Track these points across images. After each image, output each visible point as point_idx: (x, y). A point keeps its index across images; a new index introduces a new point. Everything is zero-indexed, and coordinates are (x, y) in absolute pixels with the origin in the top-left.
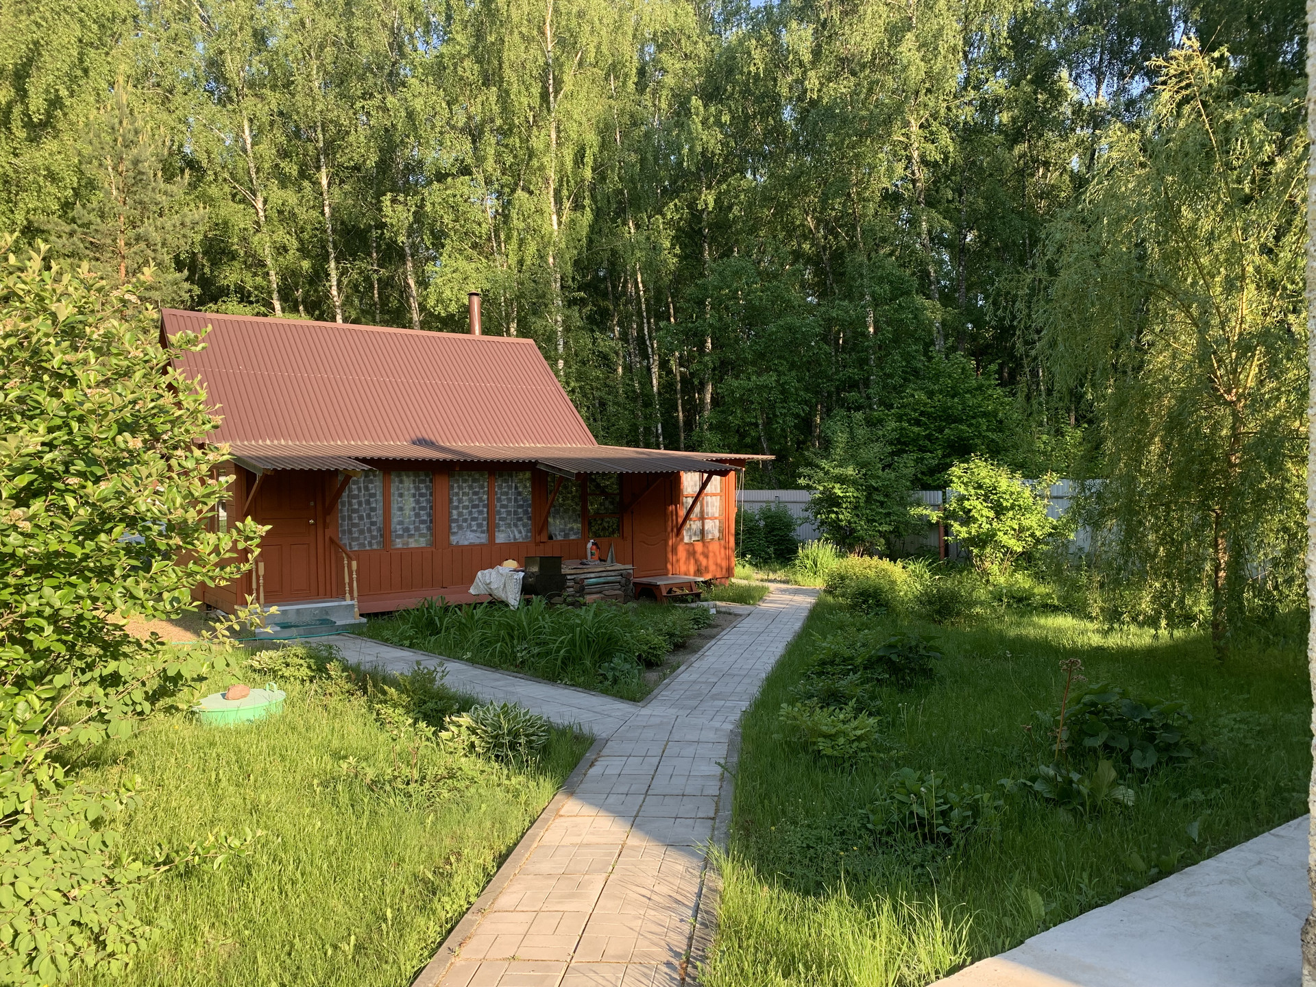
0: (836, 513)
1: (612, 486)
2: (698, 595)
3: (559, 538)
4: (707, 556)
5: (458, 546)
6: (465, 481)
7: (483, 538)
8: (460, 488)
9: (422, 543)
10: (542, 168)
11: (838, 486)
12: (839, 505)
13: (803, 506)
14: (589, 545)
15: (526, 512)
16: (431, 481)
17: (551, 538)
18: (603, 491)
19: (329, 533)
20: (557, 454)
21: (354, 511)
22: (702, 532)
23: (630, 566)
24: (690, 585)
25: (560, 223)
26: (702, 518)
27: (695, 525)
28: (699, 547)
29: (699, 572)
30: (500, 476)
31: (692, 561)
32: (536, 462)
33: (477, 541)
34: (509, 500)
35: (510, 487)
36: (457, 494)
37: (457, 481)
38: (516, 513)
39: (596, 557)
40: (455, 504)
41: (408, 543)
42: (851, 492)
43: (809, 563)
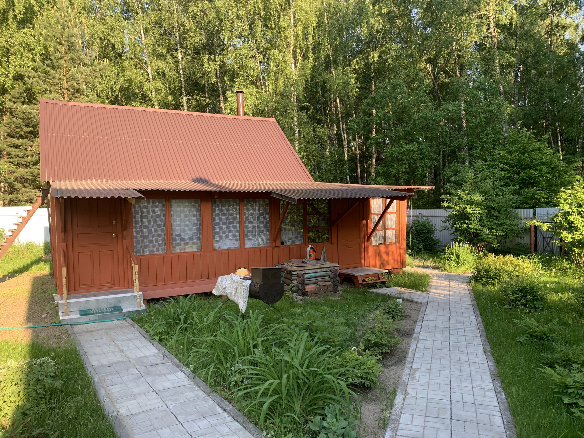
0: (467, 224)
1: (324, 208)
2: (384, 283)
3: (288, 244)
4: (387, 254)
5: (219, 250)
6: (223, 206)
7: (236, 244)
8: (220, 210)
9: (195, 248)
10: (286, 38)
11: (468, 206)
12: (469, 219)
13: (443, 219)
14: (308, 249)
15: (265, 226)
16: (199, 206)
17: (282, 243)
18: (316, 212)
19: (126, 243)
20: (286, 187)
21: (146, 227)
22: (384, 237)
23: (337, 264)
24: (378, 276)
25: (296, 67)
26: (385, 229)
27: (379, 233)
28: (383, 248)
29: (382, 265)
30: (248, 202)
31: (378, 258)
32: (271, 192)
33: (233, 247)
34: (254, 219)
35: (254, 210)
36: (218, 215)
37: (218, 206)
38: (259, 227)
39: (313, 257)
40: (217, 221)
41: (184, 249)
42: (478, 210)
43: (454, 257)
